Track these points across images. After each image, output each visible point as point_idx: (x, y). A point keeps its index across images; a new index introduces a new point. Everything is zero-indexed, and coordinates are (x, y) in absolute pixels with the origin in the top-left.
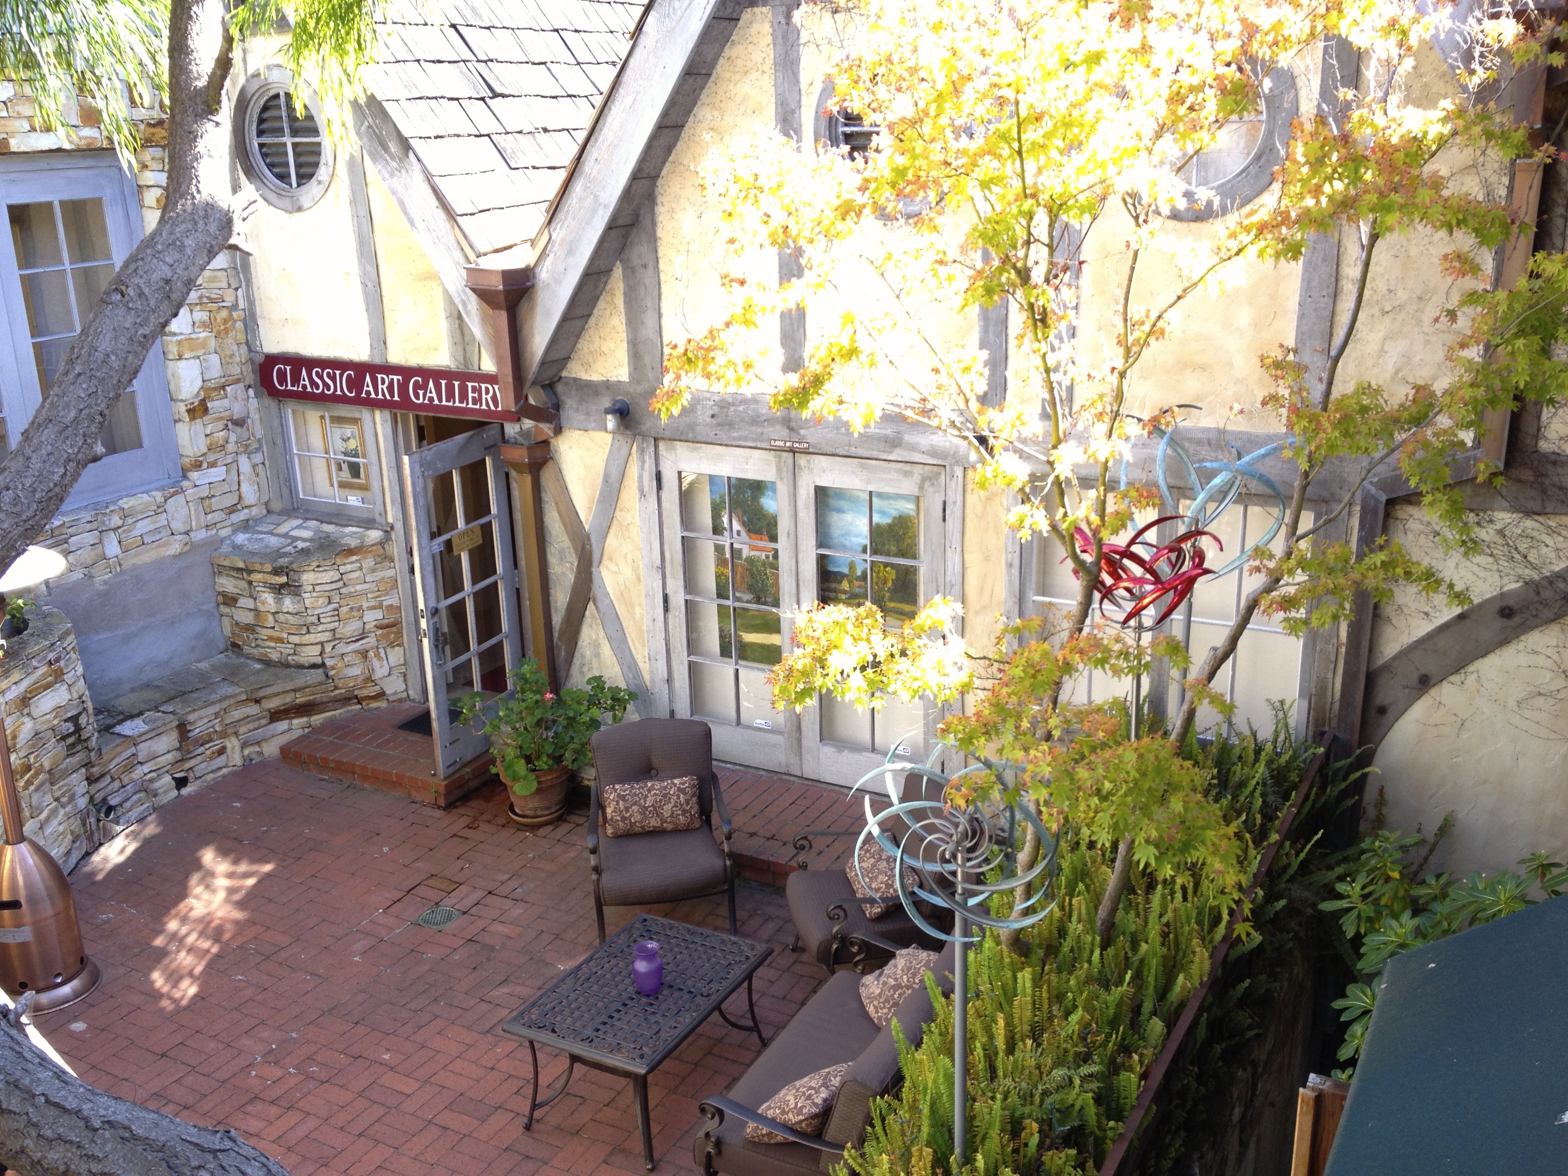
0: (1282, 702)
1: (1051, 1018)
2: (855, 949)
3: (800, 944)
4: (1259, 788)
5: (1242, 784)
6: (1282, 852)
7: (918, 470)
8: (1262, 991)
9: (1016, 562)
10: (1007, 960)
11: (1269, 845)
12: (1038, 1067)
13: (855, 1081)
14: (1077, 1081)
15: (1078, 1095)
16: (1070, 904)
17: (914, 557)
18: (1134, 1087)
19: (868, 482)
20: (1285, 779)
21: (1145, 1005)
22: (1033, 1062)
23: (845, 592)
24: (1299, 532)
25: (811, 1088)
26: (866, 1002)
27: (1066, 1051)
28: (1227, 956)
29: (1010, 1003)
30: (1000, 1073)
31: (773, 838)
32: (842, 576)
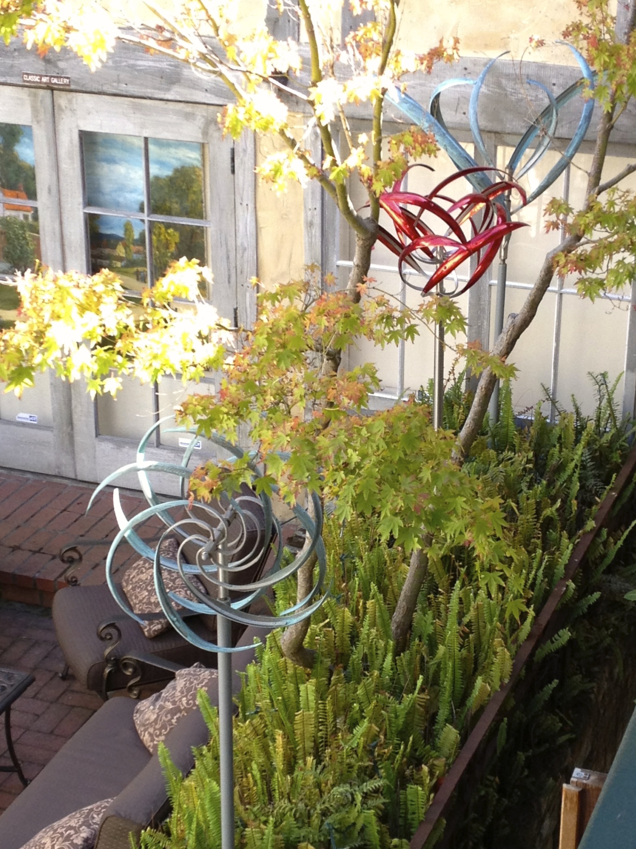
0: (604, 375)
1: (335, 733)
2: (129, 672)
3: (70, 671)
4: (578, 471)
5: (561, 468)
6: (600, 540)
7: (201, 111)
8: (576, 692)
9: (317, 220)
10: (290, 671)
11: (585, 534)
12: (318, 785)
13: (118, 815)
14: (359, 798)
15: (360, 812)
16: (365, 608)
17: (200, 215)
18: (421, 801)
19: (143, 126)
20: (608, 460)
21: (441, 711)
22: (311, 780)
23: (120, 259)
24: (603, 182)
25: (70, 828)
26: (140, 729)
27: (350, 766)
28: (532, 655)
29: (291, 719)
30: (277, 795)
31: (39, 551)
32: (118, 239)
